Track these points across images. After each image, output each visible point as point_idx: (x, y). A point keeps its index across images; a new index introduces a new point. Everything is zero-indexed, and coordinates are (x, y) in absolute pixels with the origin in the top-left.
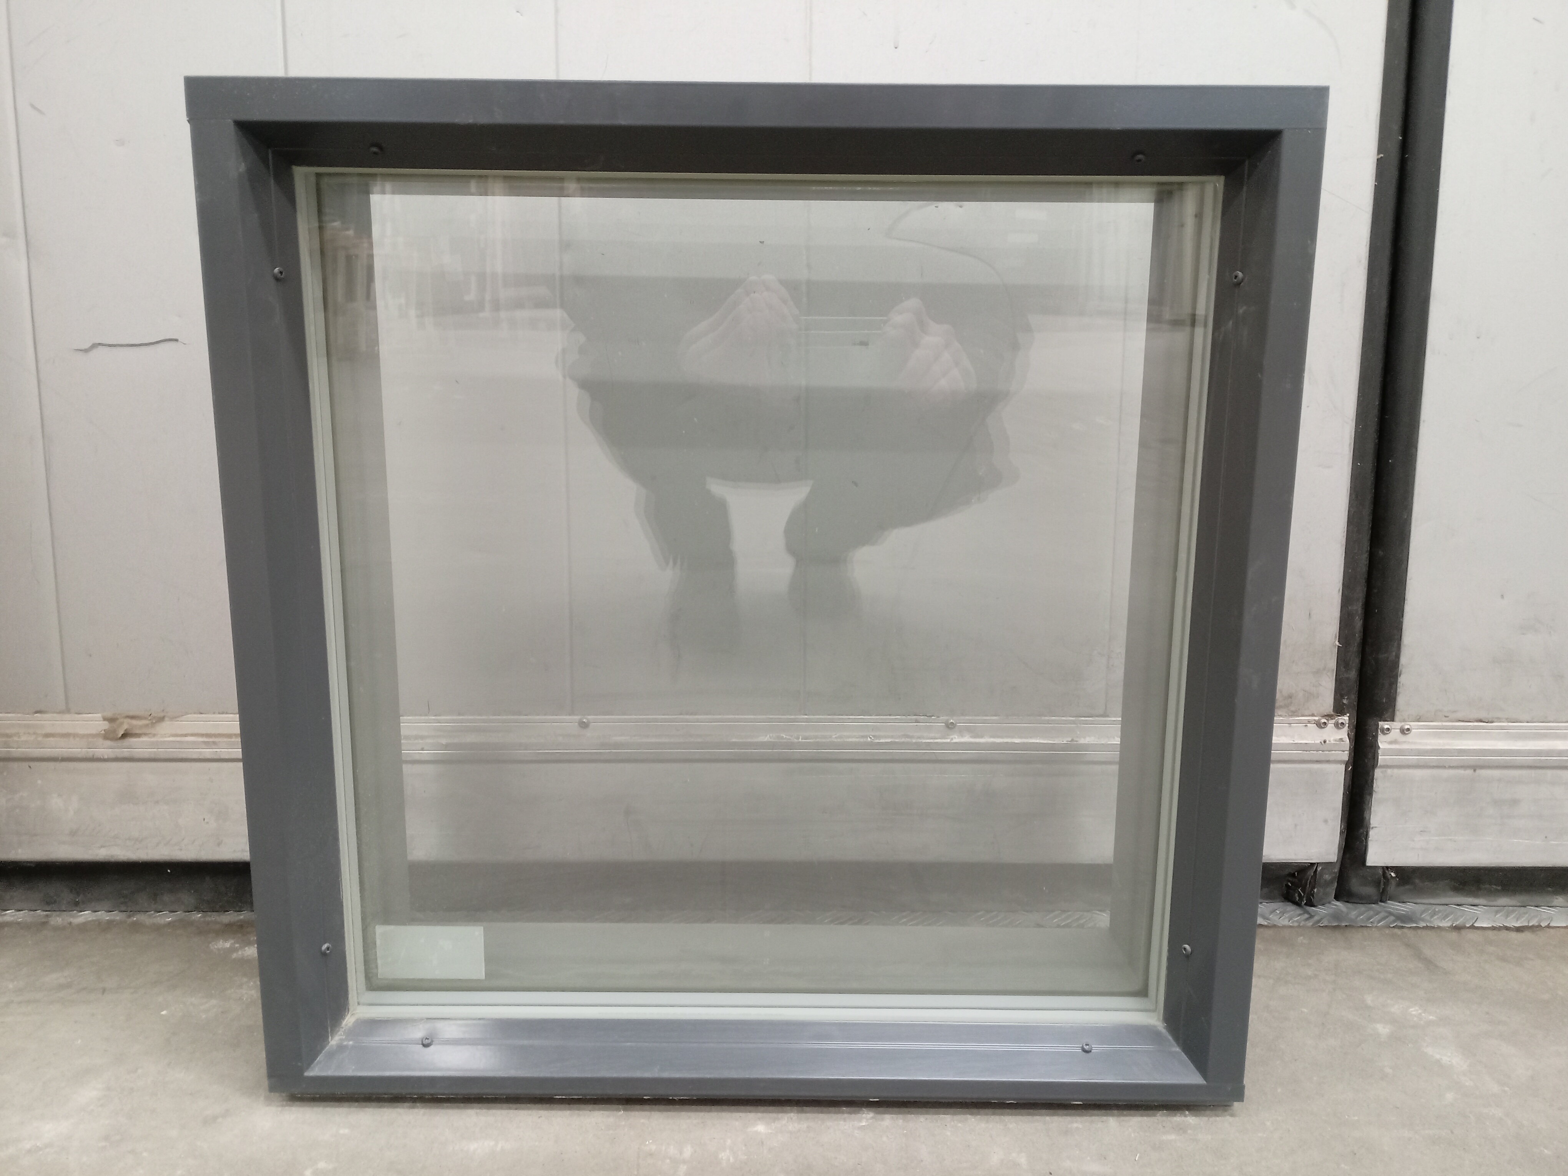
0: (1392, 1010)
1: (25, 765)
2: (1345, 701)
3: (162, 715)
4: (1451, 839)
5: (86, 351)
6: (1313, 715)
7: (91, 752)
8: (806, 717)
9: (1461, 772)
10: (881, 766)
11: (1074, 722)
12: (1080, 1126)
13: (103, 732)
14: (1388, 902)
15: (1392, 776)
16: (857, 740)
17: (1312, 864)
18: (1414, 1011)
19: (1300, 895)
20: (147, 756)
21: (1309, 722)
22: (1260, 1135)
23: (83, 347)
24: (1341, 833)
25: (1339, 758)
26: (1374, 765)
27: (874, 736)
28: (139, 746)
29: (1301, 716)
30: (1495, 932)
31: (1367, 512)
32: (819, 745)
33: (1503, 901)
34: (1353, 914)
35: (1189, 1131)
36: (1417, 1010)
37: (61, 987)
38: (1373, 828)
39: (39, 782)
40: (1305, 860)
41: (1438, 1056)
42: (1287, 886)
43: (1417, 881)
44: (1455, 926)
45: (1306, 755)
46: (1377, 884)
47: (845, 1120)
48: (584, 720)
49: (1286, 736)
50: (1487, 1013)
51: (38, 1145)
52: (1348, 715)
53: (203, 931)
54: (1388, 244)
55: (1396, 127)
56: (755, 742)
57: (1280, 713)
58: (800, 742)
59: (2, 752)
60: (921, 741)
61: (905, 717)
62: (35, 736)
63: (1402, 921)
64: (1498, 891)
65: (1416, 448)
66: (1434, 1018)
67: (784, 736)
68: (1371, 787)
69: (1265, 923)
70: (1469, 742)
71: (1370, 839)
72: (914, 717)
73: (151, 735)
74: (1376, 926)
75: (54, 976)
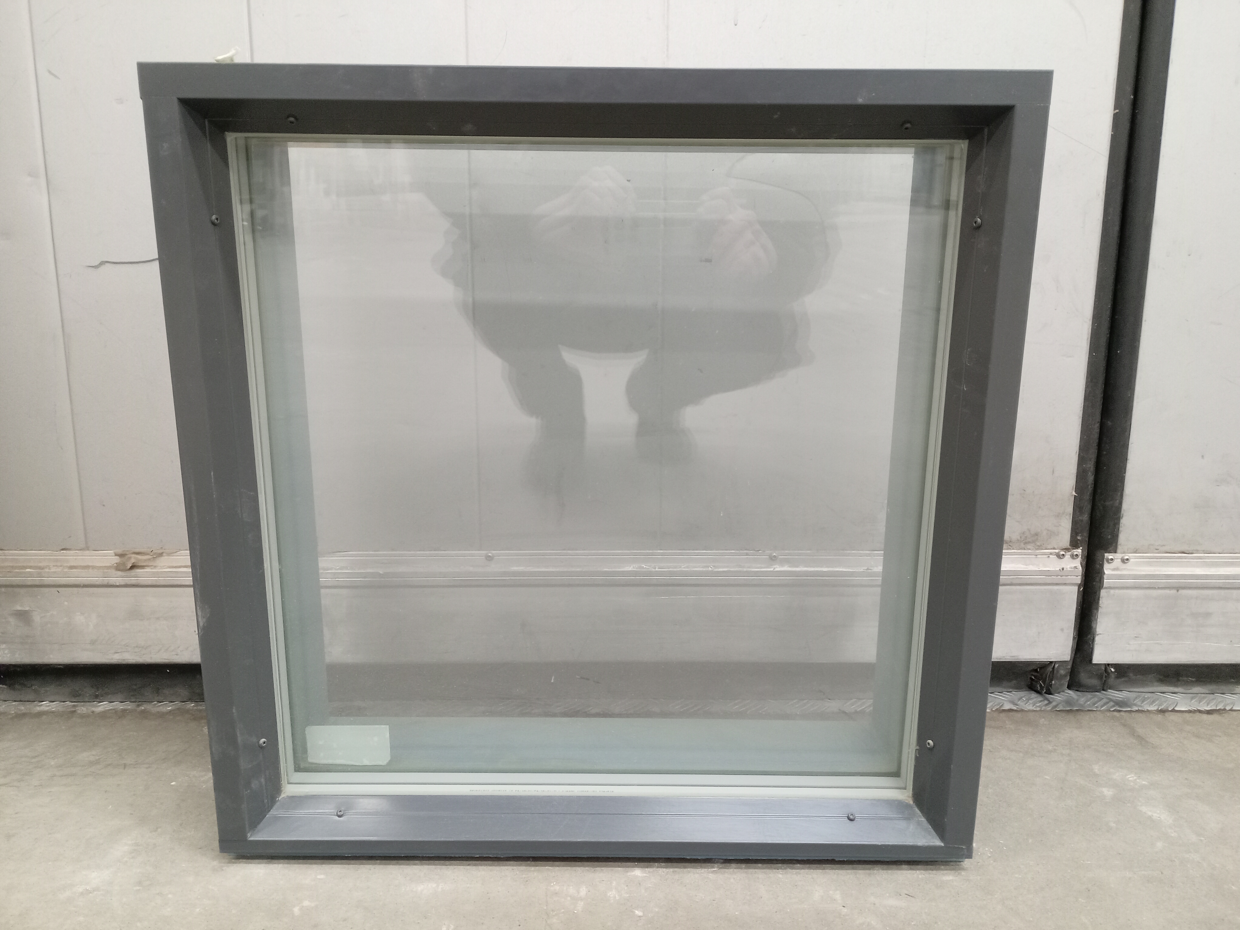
0: (1114, 777)
1: (55, 589)
2: (1079, 538)
3: (161, 551)
4: (1158, 643)
5: (96, 267)
6: (1054, 549)
7: (106, 580)
8: (662, 551)
9: (1167, 591)
10: (719, 589)
11: (869, 555)
13: (115, 565)
14: (1109, 690)
15: (1114, 595)
16: (701, 569)
17: (1051, 662)
18: (1131, 777)
19: (1041, 686)
20: (150, 583)
21: (1051, 554)
22: (1017, 876)
23: (94, 265)
24: (1074, 638)
25: (1074, 582)
26: (1101, 587)
27: (714, 566)
28: (143, 575)
29: (1044, 550)
30: (1191, 714)
32: (671, 574)
33: (1197, 689)
34: (1082, 700)
36: (1133, 777)
37: (92, 763)
38: (1098, 634)
39: (66, 603)
40: (1046, 659)
41: (1150, 813)
42: (1031, 679)
43: (1131, 675)
44: (1160, 710)
45: (1049, 580)
46: (1100, 677)
48: (490, 554)
49: (1032, 565)
50: (1187, 779)
51: (88, 888)
52: (1081, 548)
53: (197, 717)
55: (1129, 88)
56: (622, 571)
57: (1029, 547)
58: (657, 571)
59: (37, 580)
60: (750, 570)
61: (738, 551)
62: (62, 568)
63: (1121, 707)
64: (1192, 681)
65: (1139, 341)
66: (1146, 783)
67: (645, 566)
68: (1098, 603)
69: (1015, 708)
70: (1174, 569)
71: (1095, 643)
72: (745, 551)
73: (152, 567)
74: (1100, 711)
75: (85, 754)
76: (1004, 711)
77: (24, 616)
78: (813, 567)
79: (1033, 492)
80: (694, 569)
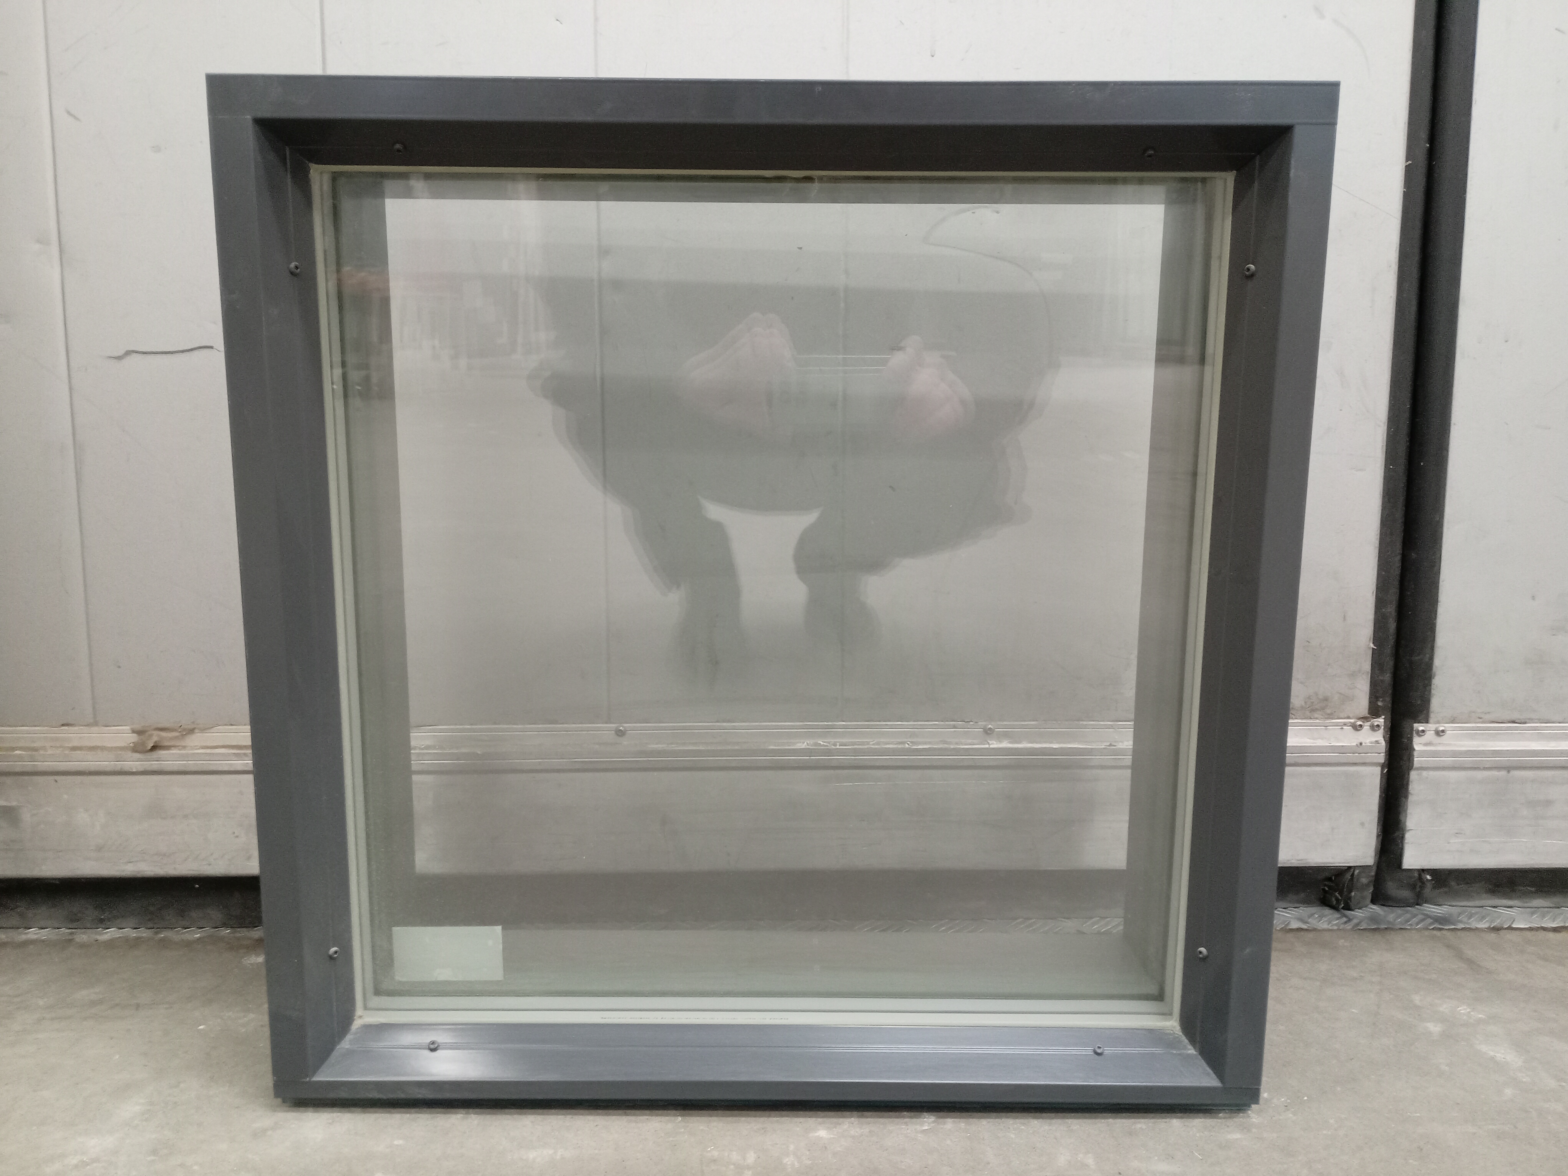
0: (1441, 1009)
1: (51, 778)
2: (1380, 704)
3: (192, 726)
4: (1485, 841)
5: (119, 358)
6: (1349, 718)
7: (119, 765)
8: (844, 723)
9: (1495, 773)
10: (919, 773)
11: (1111, 727)
12: (1144, 1127)
13: (132, 745)
14: (1424, 904)
15: (1427, 778)
16: (895, 746)
17: (1350, 867)
18: (1463, 1009)
19: (1337, 900)
20: (175, 769)
21: (1345, 724)
22: (1324, 1132)
23: (117, 354)
24: (1378, 836)
25: (1375, 761)
26: (1410, 767)
27: (912, 742)
28: (168, 759)
29: (1336, 719)
30: (1533, 933)
31: (1399, 514)
32: (856, 752)
33: (1538, 902)
34: (1391, 917)
35: (1254, 1130)
36: (1465, 1009)
37: (93, 1003)
38: (1409, 830)
39: (65, 796)
40: (1343, 863)
41: (1492, 1054)
42: (1324, 890)
43: (1453, 883)
44: (1493, 927)
45: (1343, 758)
46: (1413, 887)
47: (906, 1124)
48: (621, 728)
49: (1322, 739)
50: (1535, 1011)
51: (85, 1160)
52: (1383, 717)
53: (234, 947)
54: (1416, 250)
55: (1424, 135)
56: (793, 749)
57: (1316, 716)
58: (837, 749)
59: (28, 765)
60: (959, 747)
61: (942, 723)
62: (61, 749)
63: (1440, 924)
64: (1532, 892)
65: (1447, 451)
66: (1483, 1017)
67: (822, 743)
68: (1407, 789)
69: (1304, 926)
70: (1503, 743)
71: (1406, 841)
72: (952, 723)
73: (181, 747)
74: (1415, 928)
75: (84, 992)
76: (1292, 930)
77: (10, 814)
78: (1040, 743)
79: (1320, 644)
80: (885, 746)
